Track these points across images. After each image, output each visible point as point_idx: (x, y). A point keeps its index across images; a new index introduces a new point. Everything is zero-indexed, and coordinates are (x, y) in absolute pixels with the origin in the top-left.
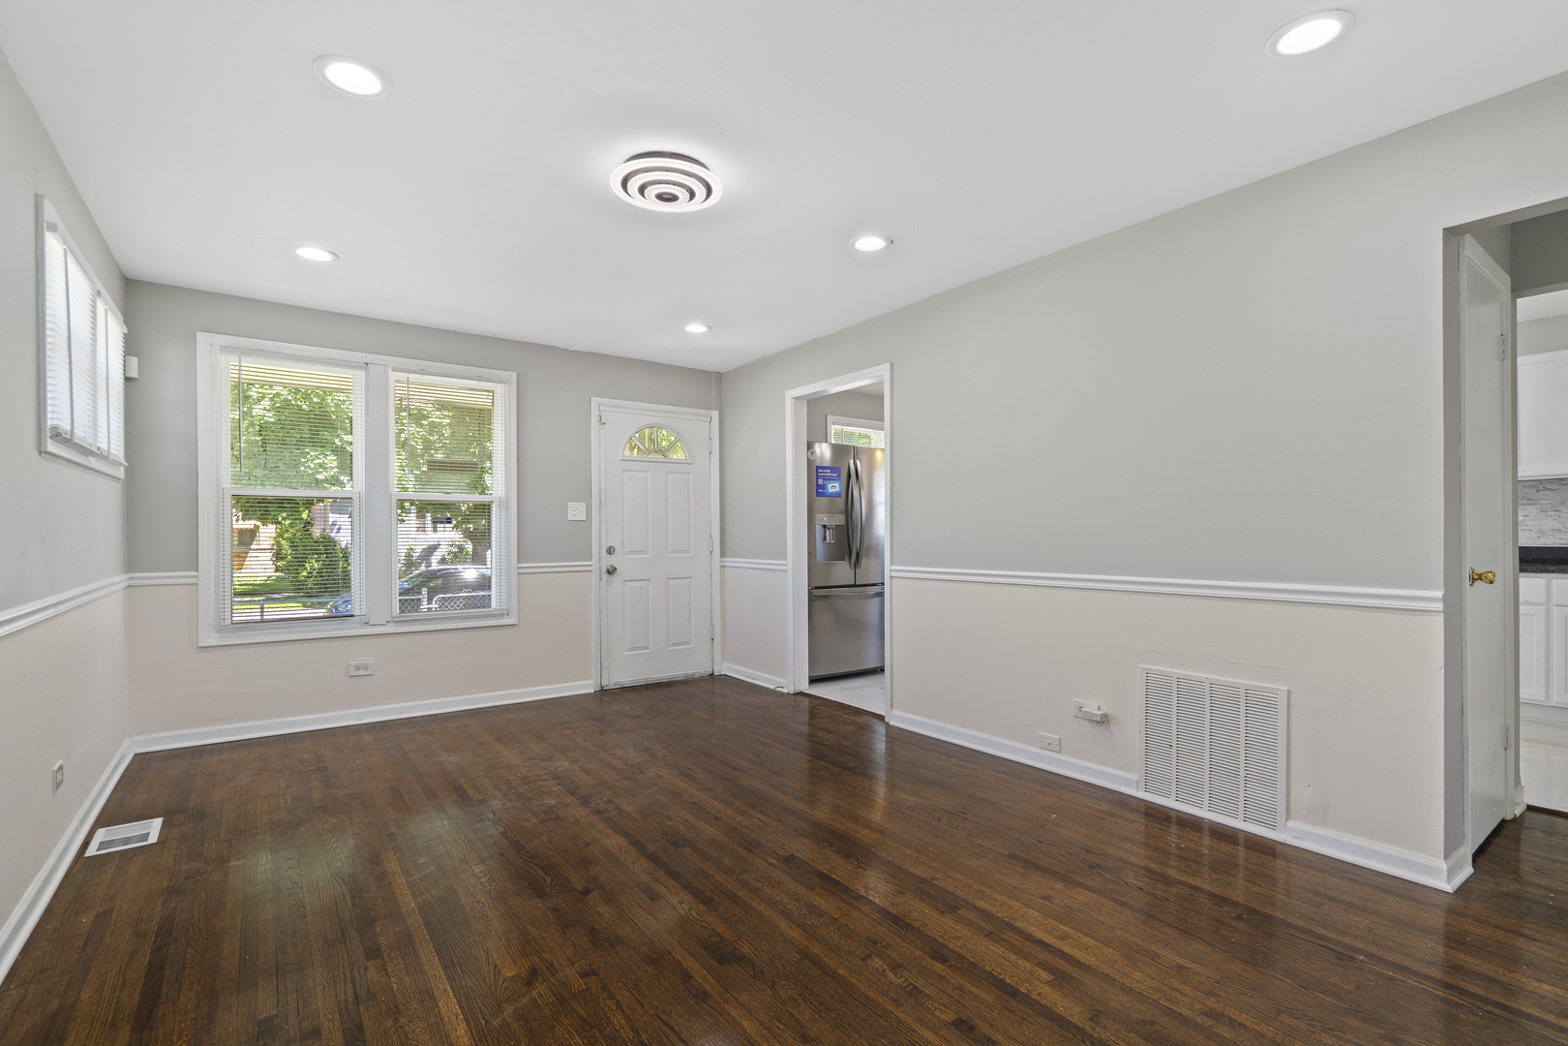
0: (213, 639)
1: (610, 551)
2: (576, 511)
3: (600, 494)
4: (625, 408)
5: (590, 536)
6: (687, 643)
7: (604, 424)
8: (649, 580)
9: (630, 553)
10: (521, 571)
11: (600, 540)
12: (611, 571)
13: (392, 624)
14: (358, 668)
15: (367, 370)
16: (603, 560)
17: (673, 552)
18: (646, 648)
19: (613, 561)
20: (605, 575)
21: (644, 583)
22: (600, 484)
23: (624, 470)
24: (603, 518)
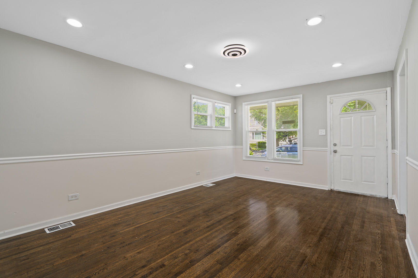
0: (244, 159)
1: (335, 145)
2: (322, 132)
3: (331, 126)
4: (341, 96)
5: (327, 140)
6: (373, 182)
7: (332, 103)
8: (352, 156)
9: (343, 146)
10: (304, 150)
11: (331, 141)
12: (335, 152)
13: (273, 160)
14: (266, 169)
15: (268, 103)
16: (332, 148)
17: (364, 146)
18: (351, 180)
19: (335, 148)
20: (333, 153)
21: (350, 157)
22: (331, 123)
23: (341, 118)
24: (332, 134)
